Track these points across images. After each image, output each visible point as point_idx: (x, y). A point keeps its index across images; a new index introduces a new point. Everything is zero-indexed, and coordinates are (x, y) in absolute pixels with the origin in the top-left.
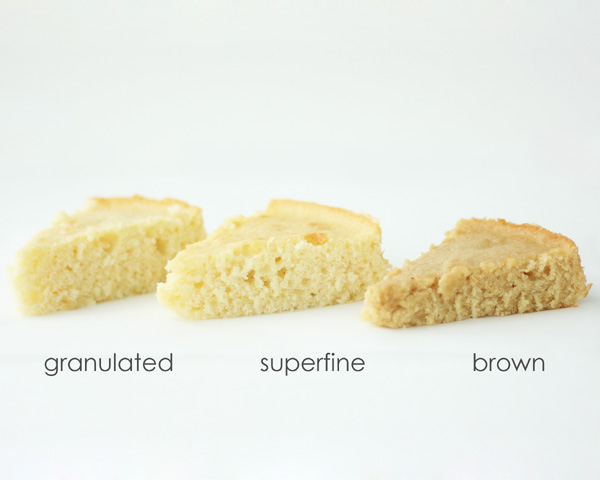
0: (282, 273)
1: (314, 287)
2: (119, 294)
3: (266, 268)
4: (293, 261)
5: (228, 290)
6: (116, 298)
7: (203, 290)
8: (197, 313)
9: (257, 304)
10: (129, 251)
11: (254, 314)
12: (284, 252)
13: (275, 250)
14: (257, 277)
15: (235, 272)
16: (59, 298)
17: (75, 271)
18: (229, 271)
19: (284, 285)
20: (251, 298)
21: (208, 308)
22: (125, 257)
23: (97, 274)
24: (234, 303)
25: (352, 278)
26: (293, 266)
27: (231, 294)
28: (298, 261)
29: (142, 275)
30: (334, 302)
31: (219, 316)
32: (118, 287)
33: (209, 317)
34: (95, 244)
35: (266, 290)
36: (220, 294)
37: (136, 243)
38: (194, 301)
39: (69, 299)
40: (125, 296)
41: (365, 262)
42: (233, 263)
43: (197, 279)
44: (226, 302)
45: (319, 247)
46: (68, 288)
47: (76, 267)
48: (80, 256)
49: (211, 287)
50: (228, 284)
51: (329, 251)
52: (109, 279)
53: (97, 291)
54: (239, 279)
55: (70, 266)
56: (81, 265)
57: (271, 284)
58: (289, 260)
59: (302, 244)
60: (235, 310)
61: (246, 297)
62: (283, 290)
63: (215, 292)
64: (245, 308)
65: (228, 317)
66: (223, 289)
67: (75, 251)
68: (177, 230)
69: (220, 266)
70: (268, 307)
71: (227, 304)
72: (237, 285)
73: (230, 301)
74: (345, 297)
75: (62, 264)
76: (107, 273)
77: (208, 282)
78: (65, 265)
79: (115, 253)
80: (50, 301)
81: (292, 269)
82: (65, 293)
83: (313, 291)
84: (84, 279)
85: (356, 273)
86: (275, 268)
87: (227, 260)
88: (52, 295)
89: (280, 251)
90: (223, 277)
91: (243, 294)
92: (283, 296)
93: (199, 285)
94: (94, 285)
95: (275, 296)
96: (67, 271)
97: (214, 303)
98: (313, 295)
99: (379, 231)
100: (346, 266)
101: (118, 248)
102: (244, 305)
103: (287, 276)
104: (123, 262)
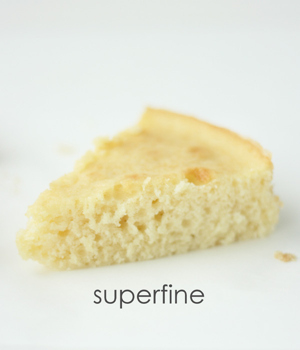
0: (159, 216)
1: (195, 228)
3: (141, 213)
4: (172, 202)
5: (98, 238)
7: (69, 240)
8: (61, 264)
9: (130, 253)
11: (127, 261)
12: (162, 194)
13: (151, 192)
14: (130, 223)
15: (106, 219)
18: (98, 218)
19: (162, 230)
20: (123, 246)
21: (74, 259)
24: (105, 251)
25: (239, 219)
26: (171, 208)
27: (101, 243)
28: (178, 202)
30: (218, 244)
31: (87, 265)
33: (75, 268)
35: (141, 237)
36: (89, 244)
38: (58, 251)
41: (254, 199)
42: (103, 208)
43: (62, 227)
44: (95, 252)
45: (202, 187)
49: (78, 235)
50: (97, 232)
51: (213, 190)
54: (111, 225)
57: (147, 231)
58: (168, 202)
59: (183, 185)
60: (106, 259)
61: (119, 244)
62: (160, 235)
63: (83, 240)
64: (117, 256)
65: (97, 266)
66: (91, 238)
69: (89, 212)
70: (143, 254)
71: (96, 254)
72: (107, 233)
73: (100, 249)
74: (230, 238)
77: (75, 229)
81: (170, 212)
83: (193, 232)
85: (243, 213)
86: (151, 213)
87: (96, 205)
89: (157, 193)
90: (92, 225)
91: (115, 241)
92: (160, 241)
93: (63, 234)
95: (151, 242)
97: (81, 252)
98: (193, 236)
99: (270, 166)
100: (231, 205)
102: (115, 253)
103: (165, 220)
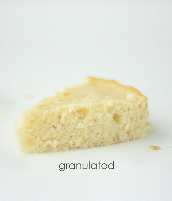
2: (85, 146)
6: (83, 148)
10: (95, 120)
16: (45, 145)
17: (58, 129)
22: (91, 124)
23: (73, 132)
29: (102, 135)
32: (85, 141)
34: (74, 113)
37: (100, 115)
39: (52, 146)
40: (89, 147)
46: (52, 139)
47: (59, 127)
48: (62, 120)
52: (80, 136)
53: (71, 143)
55: (55, 126)
56: (63, 125)
67: (60, 117)
68: (129, 109)
75: (50, 124)
76: (79, 132)
78: (52, 125)
79: (85, 121)
80: (39, 145)
82: (50, 142)
84: (64, 135)
88: (41, 142)
94: (69, 139)
96: (53, 128)
101: (88, 118)
104: (91, 127)
